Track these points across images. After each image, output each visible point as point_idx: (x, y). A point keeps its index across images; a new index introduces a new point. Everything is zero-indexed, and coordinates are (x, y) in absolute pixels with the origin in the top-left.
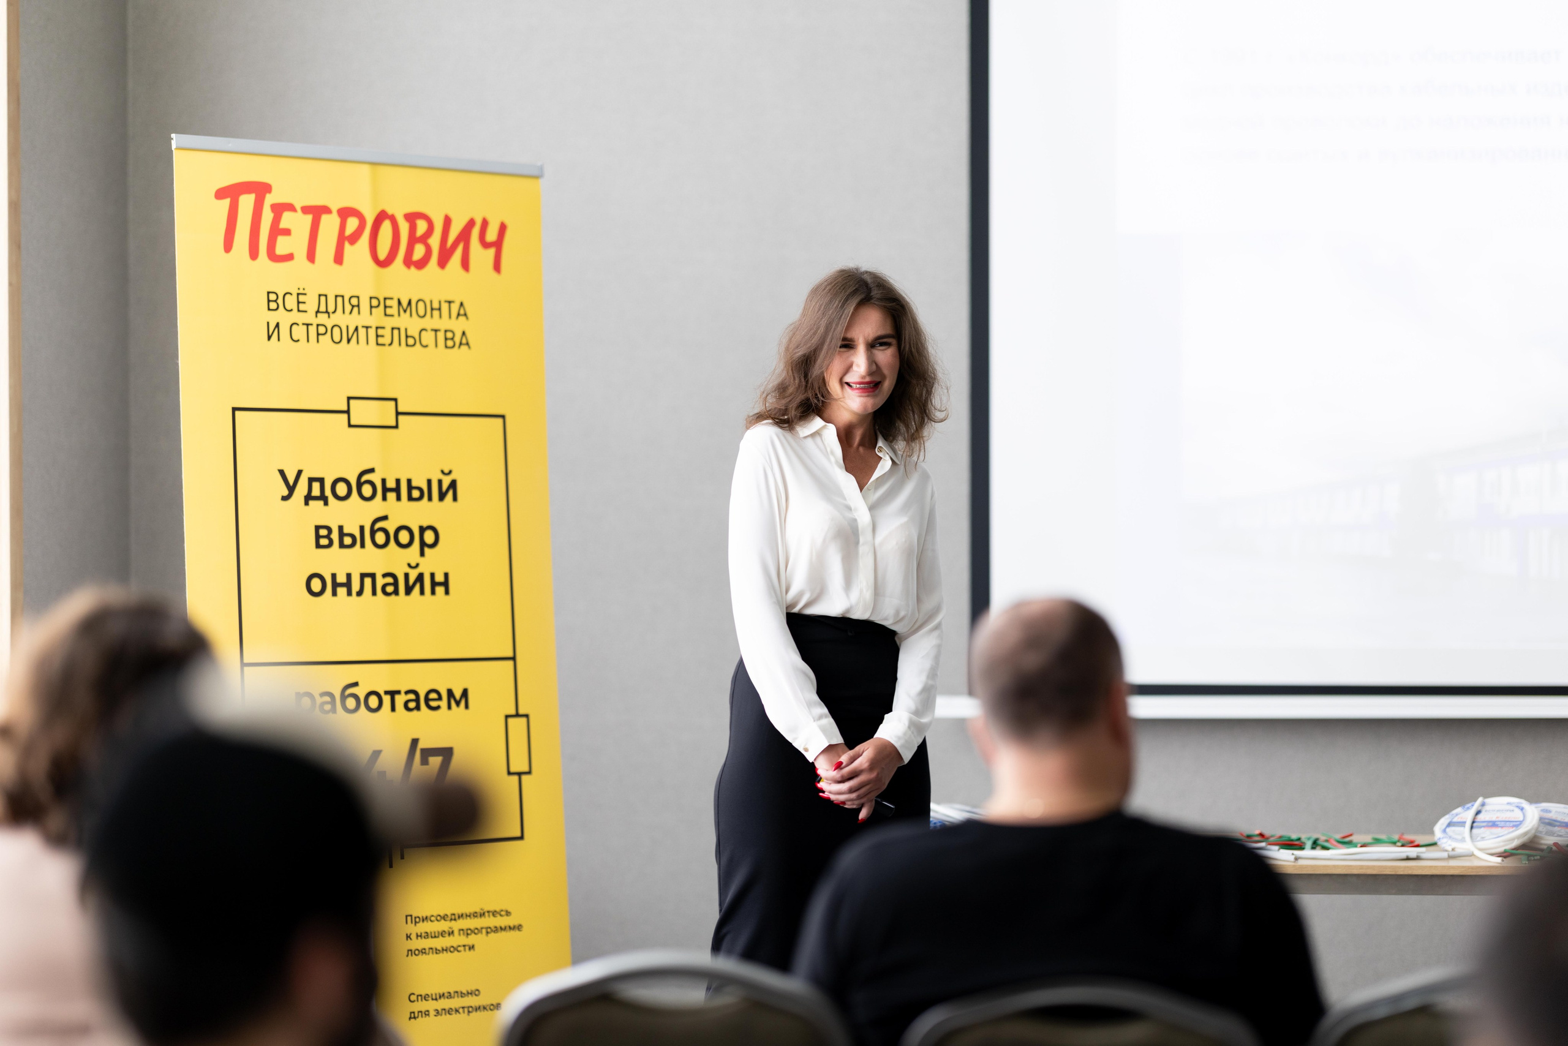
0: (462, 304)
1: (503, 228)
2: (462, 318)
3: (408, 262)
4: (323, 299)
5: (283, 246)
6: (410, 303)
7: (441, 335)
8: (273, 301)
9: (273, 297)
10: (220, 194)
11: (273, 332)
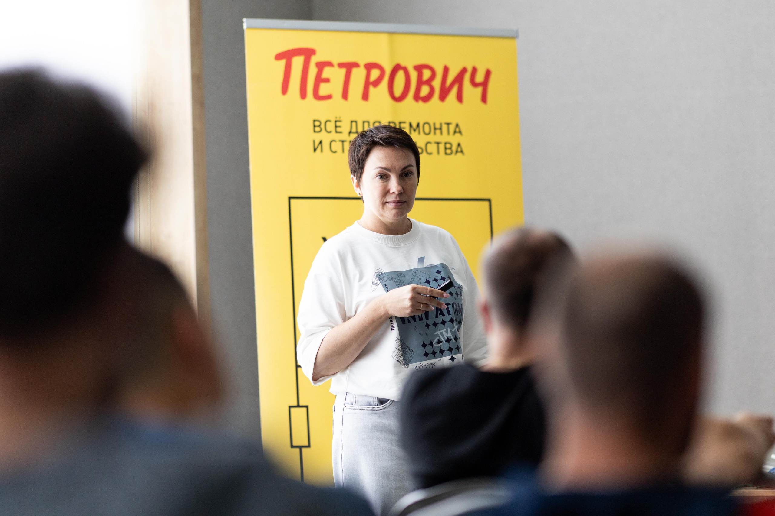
0: (457, 125)
1: (488, 73)
2: (458, 135)
3: (417, 97)
4: (354, 124)
5: (324, 89)
6: (418, 125)
7: (442, 147)
8: (317, 126)
9: (317, 123)
10: (279, 57)
11: (317, 147)
